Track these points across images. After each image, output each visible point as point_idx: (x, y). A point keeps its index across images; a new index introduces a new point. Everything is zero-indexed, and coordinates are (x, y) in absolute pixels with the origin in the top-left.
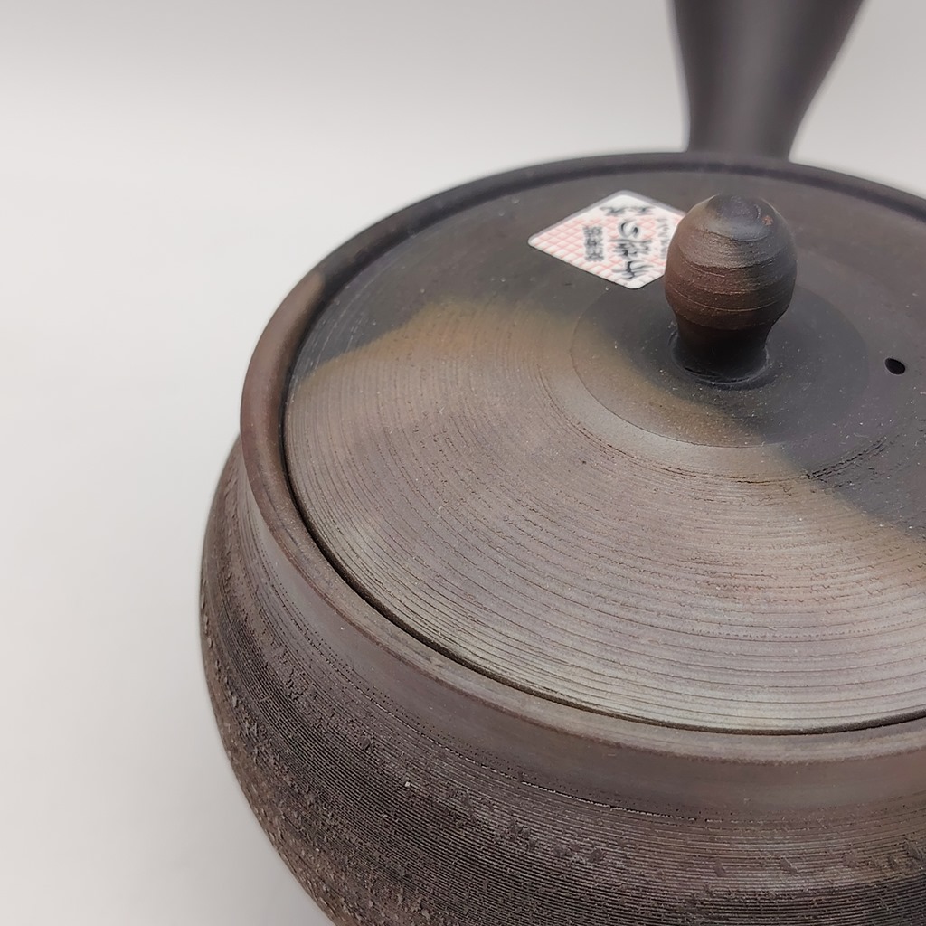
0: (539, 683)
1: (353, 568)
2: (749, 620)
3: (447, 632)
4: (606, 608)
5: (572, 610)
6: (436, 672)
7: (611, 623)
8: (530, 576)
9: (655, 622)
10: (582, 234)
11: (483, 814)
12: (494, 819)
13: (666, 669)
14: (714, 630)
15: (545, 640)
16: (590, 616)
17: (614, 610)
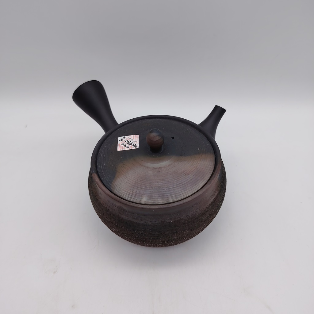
0: (181, 198)
1: (147, 203)
2: (193, 175)
3: (166, 201)
4: (179, 185)
5: (177, 188)
6: (171, 206)
7: (181, 186)
8: (169, 188)
9: (185, 182)
10: (122, 145)
11: (182, 218)
12: (184, 217)
13: (191, 187)
14: (191, 179)
15: (177, 194)
16: (179, 187)
17: (180, 185)
